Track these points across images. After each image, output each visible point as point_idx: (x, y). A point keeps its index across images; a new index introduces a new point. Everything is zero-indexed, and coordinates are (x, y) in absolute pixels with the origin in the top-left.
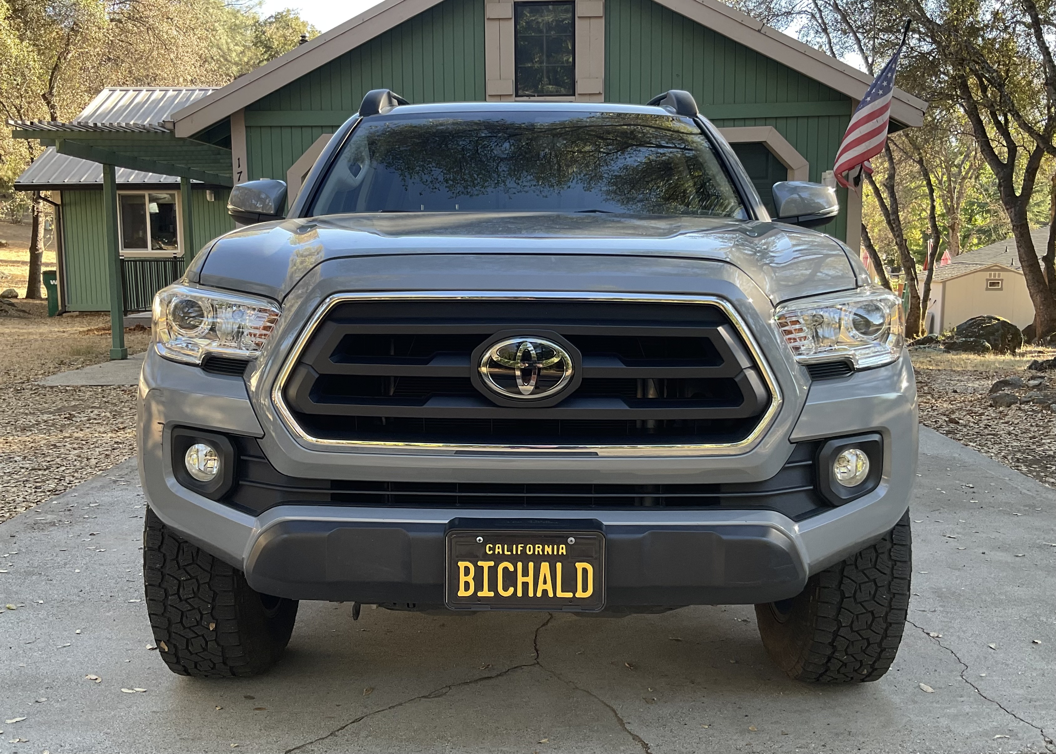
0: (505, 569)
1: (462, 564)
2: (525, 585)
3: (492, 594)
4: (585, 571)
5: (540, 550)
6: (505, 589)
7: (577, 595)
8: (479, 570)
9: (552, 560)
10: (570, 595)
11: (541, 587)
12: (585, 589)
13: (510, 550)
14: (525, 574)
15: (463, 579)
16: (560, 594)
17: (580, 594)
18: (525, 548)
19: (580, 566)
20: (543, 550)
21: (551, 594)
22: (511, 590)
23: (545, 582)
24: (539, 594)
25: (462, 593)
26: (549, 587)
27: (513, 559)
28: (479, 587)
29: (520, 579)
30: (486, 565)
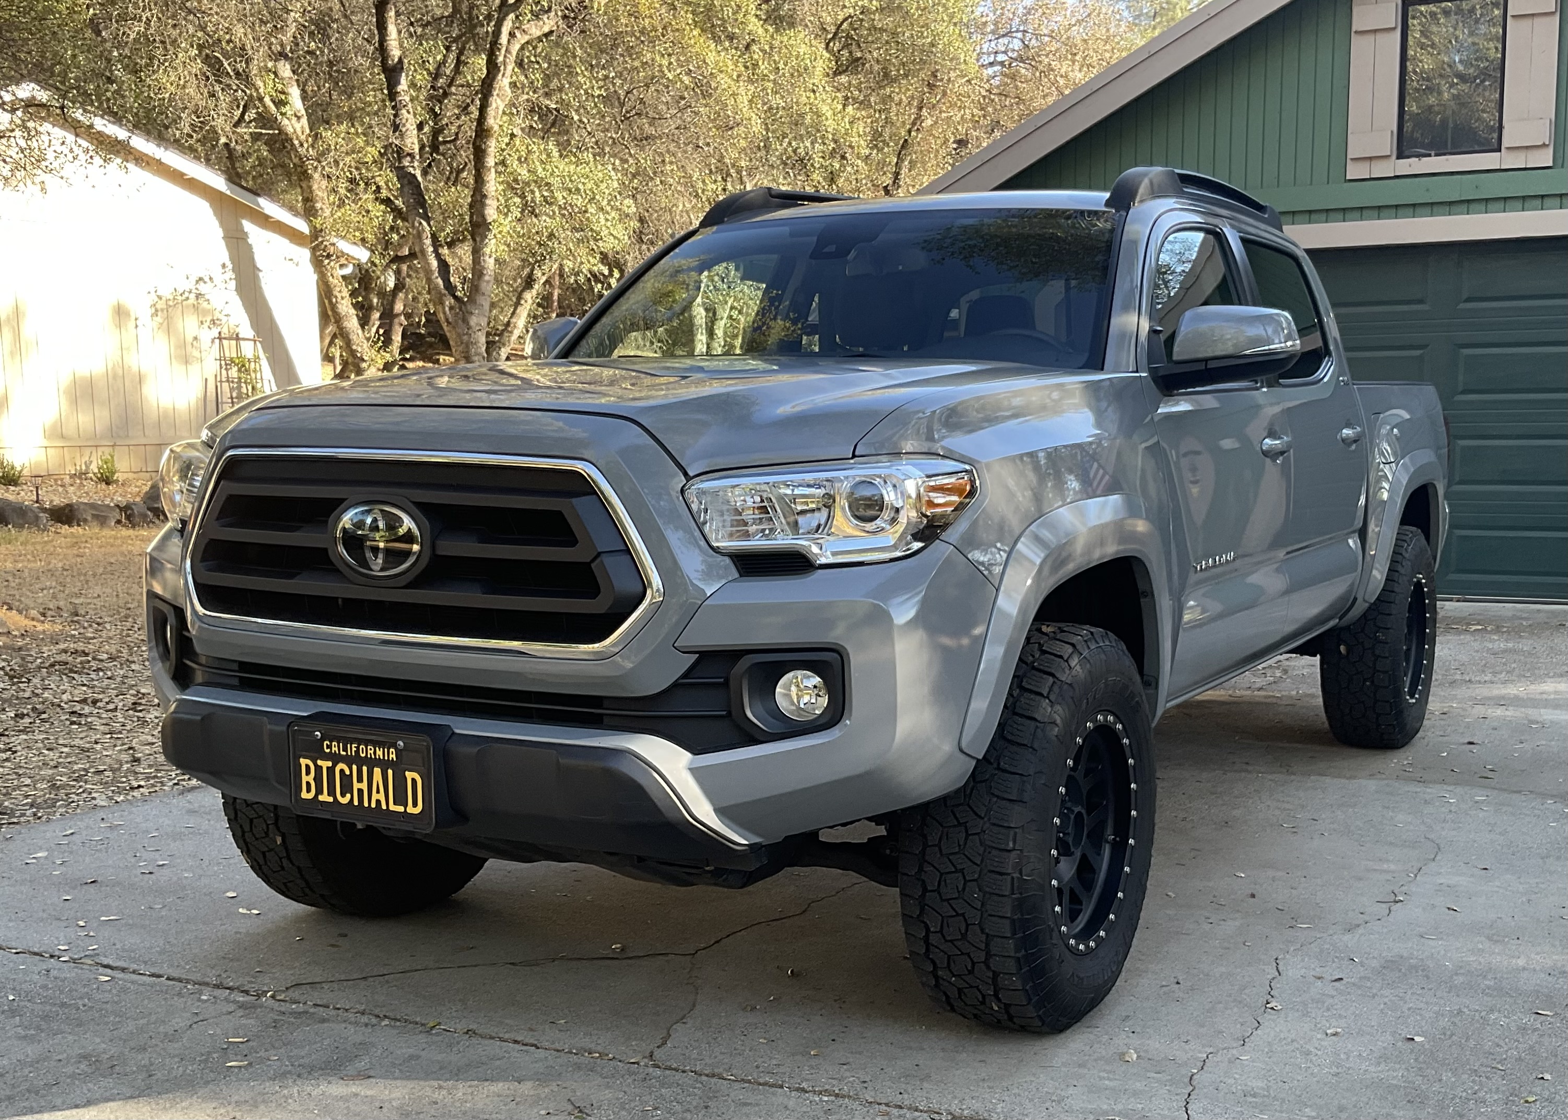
0: (342, 771)
1: (303, 762)
2: (360, 791)
3: (331, 799)
4: (414, 780)
5: (372, 752)
6: (343, 795)
7: (409, 811)
8: (319, 769)
9: (384, 765)
10: (401, 809)
11: (375, 796)
12: (415, 804)
13: (345, 750)
14: (360, 780)
15: (305, 779)
16: (392, 807)
17: (411, 810)
18: (358, 748)
19: (409, 775)
20: (375, 753)
21: (384, 807)
22: (348, 796)
23: (378, 792)
24: (373, 805)
25: (304, 795)
26: (381, 797)
27: (349, 761)
28: (319, 791)
29: (356, 786)
30: (325, 764)
